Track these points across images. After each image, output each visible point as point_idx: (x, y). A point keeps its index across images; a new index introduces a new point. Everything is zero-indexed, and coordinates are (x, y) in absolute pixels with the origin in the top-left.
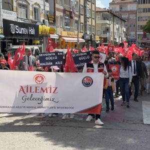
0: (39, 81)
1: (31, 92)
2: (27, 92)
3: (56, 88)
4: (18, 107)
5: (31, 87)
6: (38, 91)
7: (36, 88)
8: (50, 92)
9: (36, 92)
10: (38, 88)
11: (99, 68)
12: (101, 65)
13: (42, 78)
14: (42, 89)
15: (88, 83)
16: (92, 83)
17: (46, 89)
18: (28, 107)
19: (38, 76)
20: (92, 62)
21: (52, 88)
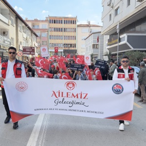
0: (70, 88)
1: (62, 96)
2: (59, 96)
3: (87, 94)
4: (51, 109)
5: (62, 93)
6: (69, 96)
7: (67, 93)
8: (81, 98)
9: (67, 97)
10: (69, 94)
11: (129, 73)
12: (131, 70)
13: (73, 85)
14: (73, 94)
15: (118, 90)
16: (123, 90)
17: (77, 95)
18: (60, 110)
19: (70, 83)
20: (122, 67)
21: (82, 94)
